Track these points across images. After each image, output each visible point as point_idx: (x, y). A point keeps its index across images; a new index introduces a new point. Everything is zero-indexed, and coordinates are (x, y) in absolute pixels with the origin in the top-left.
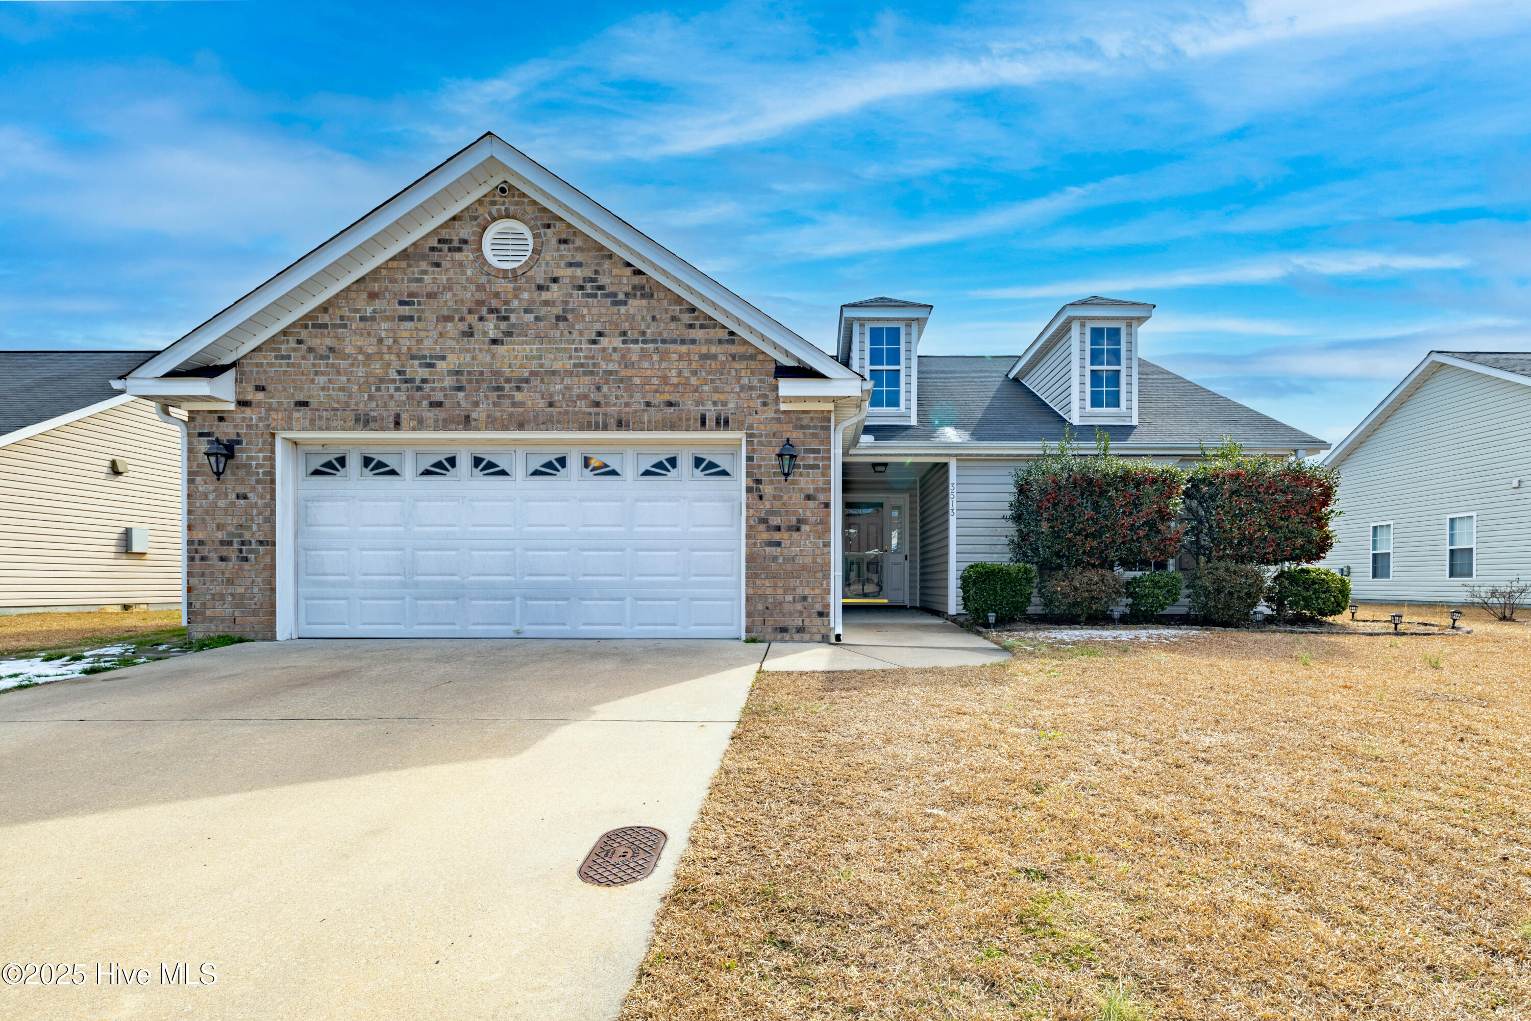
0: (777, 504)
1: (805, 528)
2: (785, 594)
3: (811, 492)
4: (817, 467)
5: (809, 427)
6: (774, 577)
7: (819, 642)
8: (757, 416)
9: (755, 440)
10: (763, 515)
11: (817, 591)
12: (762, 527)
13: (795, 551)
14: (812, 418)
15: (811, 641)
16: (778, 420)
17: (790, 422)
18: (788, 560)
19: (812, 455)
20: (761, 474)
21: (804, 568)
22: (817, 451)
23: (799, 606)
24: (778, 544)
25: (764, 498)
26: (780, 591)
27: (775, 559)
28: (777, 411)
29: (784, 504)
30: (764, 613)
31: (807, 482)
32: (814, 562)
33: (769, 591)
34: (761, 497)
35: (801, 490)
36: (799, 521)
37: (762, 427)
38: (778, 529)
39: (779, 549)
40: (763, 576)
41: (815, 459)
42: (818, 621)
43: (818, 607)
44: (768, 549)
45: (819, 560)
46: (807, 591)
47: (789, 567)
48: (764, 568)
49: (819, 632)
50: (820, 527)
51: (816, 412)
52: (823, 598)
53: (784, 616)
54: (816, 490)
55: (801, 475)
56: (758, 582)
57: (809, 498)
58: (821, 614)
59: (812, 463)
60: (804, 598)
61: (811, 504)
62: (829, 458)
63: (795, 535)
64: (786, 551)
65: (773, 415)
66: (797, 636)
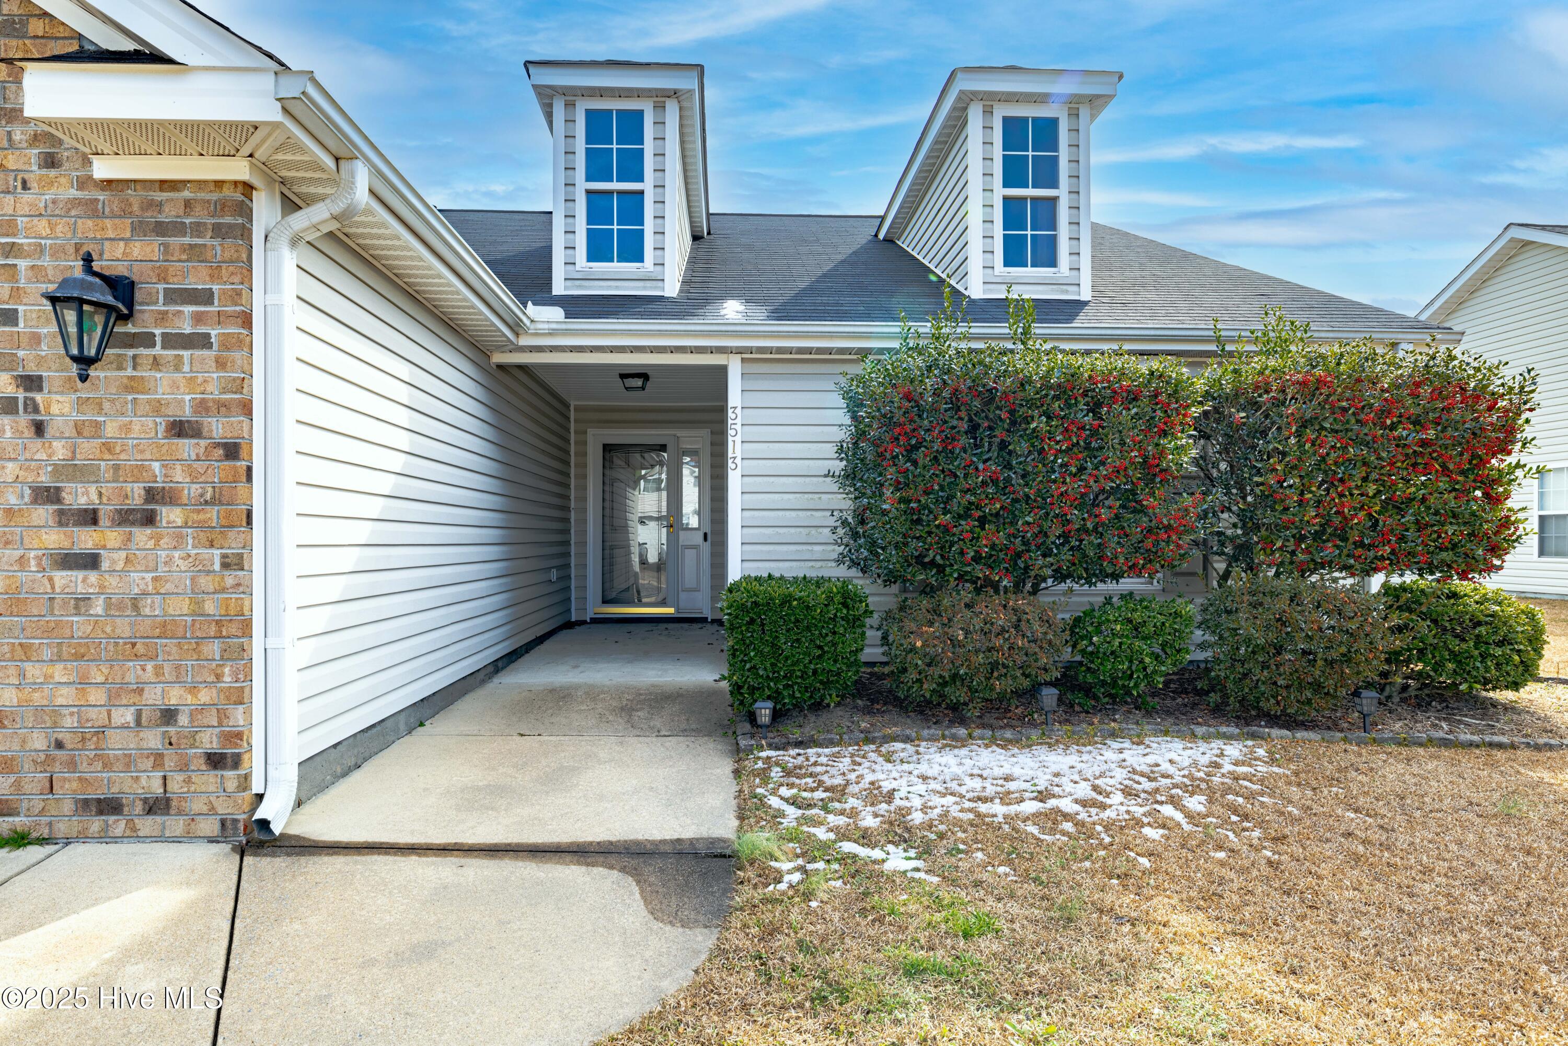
0: (88, 448)
1: (170, 515)
2: (111, 703)
3: (187, 413)
4: (203, 341)
5: (178, 229)
6: (79, 657)
7: (212, 840)
8: (27, 197)
9: (22, 264)
10: (45, 479)
11: (205, 696)
12: (44, 513)
13: (139, 580)
14: (188, 204)
15: (189, 837)
16: (92, 209)
17: (125, 213)
18: (120, 606)
19: (188, 309)
20: (40, 361)
21: (166, 629)
22: (206, 297)
23: (153, 739)
24: (91, 562)
25: (50, 431)
26: (97, 696)
27: (81, 603)
28: (85, 182)
29: (108, 447)
30: (50, 760)
31: (175, 386)
32: (198, 612)
33: (65, 696)
34: (39, 429)
35: (157, 408)
36: (151, 495)
37: (42, 226)
38: (90, 518)
39: (93, 576)
40: (47, 654)
41: (198, 318)
42: (209, 780)
43: (209, 741)
44: (61, 577)
45: (210, 607)
46: (175, 696)
47: (123, 627)
48: (49, 632)
49: (212, 811)
50: (213, 513)
51: (201, 184)
52: (223, 716)
53: (107, 766)
54: (202, 406)
55: (156, 363)
56: (33, 671)
57: (179, 429)
58: (216, 761)
59: (188, 330)
60: (169, 715)
61: (187, 447)
62: (247, 320)
63: (142, 535)
64: (112, 581)
65: (73, 193)
66: (147, 825)
